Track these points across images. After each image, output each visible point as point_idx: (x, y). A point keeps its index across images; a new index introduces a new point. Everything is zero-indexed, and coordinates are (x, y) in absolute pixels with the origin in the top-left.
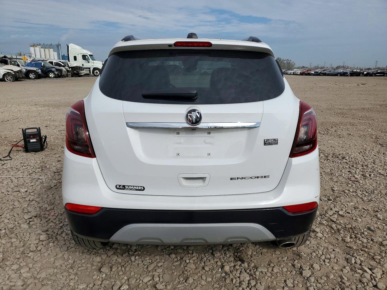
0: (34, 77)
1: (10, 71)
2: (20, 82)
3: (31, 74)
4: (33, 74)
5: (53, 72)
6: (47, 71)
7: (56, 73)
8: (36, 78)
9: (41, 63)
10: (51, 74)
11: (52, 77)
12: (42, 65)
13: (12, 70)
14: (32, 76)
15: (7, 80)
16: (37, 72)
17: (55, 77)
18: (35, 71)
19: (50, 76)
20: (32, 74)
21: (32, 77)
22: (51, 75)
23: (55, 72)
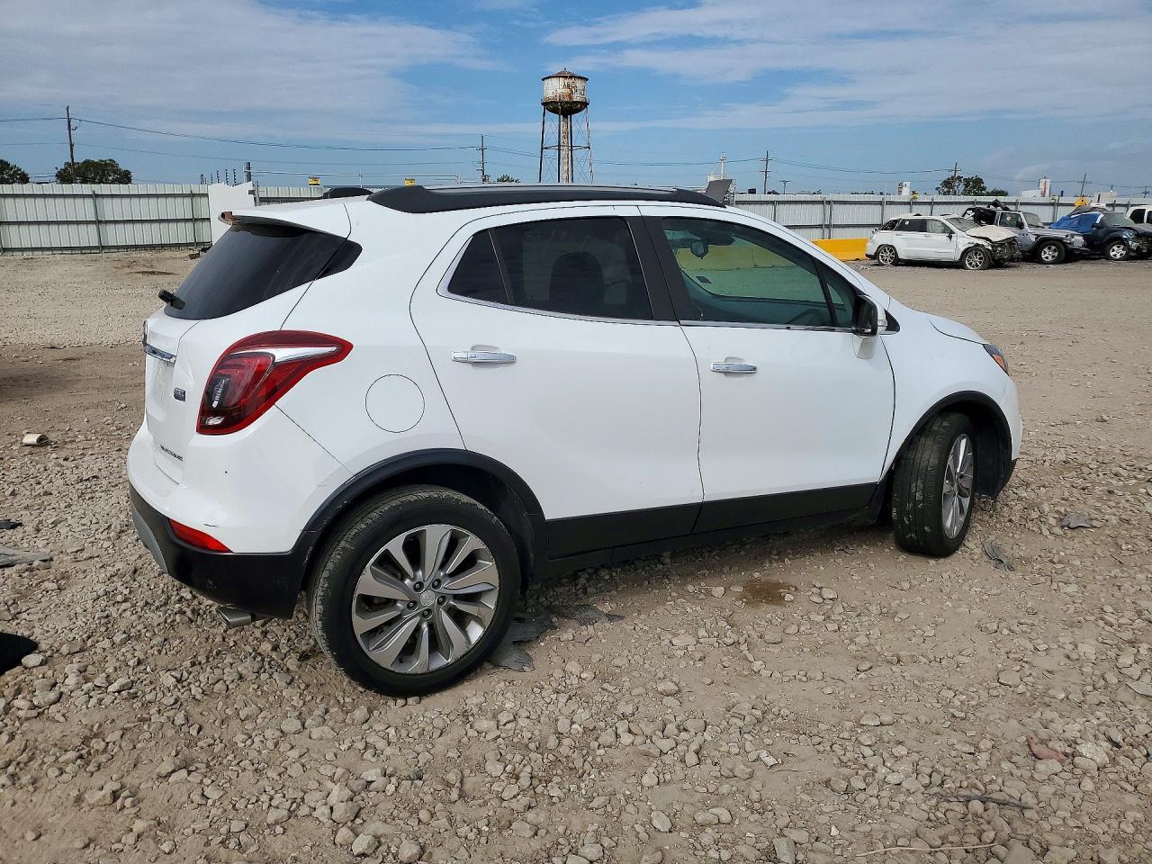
0: (1053, 257)
1: (981, 242)
2: (1007, 271)
3: (1046, 250)
4: (1053, 248)
5: (1121, 241)
6: (1105, 240)
7: (1134, 245)
8: (1057, 261)
9: (1096, 217)
10: (1115, 248)
11: (1118, 256)
12: (1098, 222)
13: (987, 239)
14: (1047, 254)
15: (970, 264)
16: (1064, 244)
17: (1127, 258)
18: (1060, 240)
19: (1112, 254)
20: (1049, 248)
21: (1047, 258)
22: (1117, 251)
23: (1130, 242)
